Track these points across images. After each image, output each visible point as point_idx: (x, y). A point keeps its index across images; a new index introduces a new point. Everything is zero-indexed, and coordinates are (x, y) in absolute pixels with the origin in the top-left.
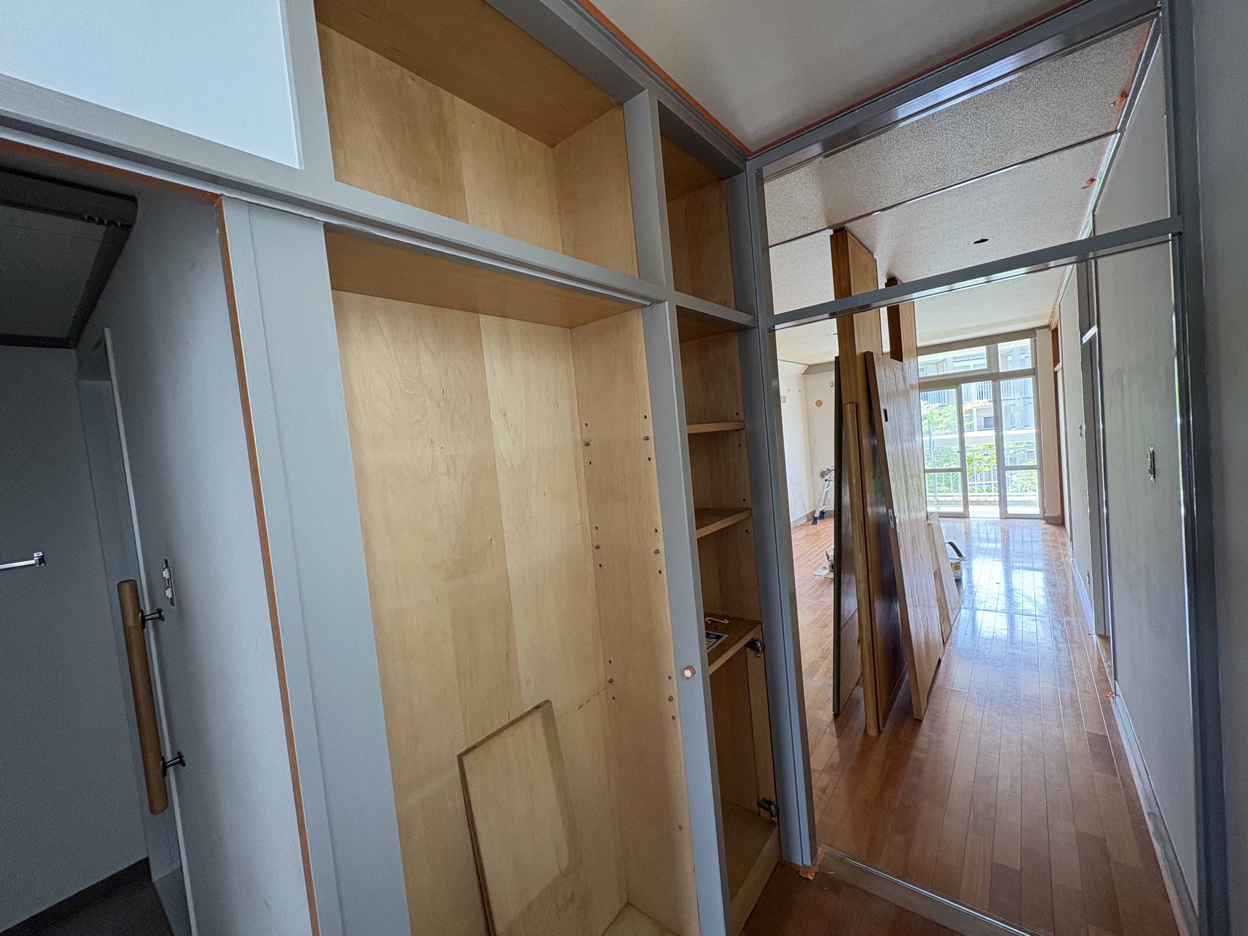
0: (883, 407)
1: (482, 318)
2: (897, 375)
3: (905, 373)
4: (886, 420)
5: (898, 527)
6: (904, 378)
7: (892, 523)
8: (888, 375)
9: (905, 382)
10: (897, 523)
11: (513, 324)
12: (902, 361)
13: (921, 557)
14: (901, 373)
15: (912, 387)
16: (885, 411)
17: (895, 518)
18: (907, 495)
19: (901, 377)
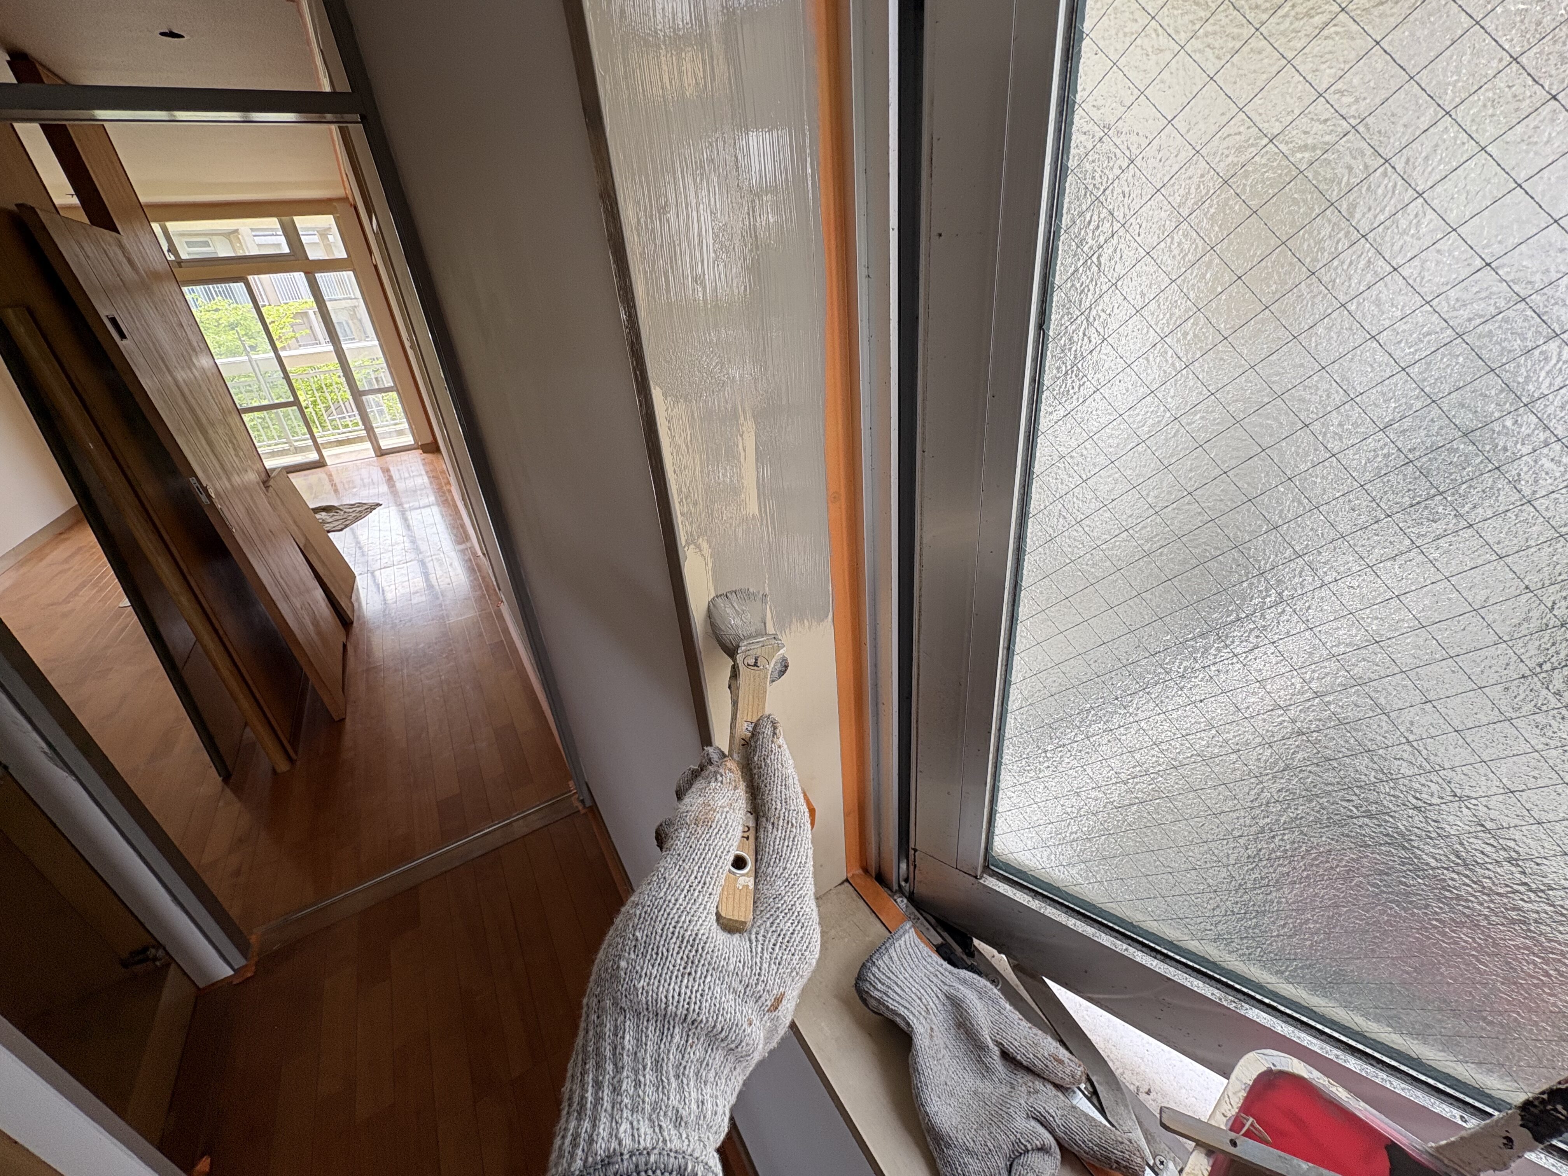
0: (104, 312)
3: (132, 252)
4: (122, 335)
5: (216, 501)
6: (130, 261)
7: (203, 497)
8: (88, 253)
9: (134, 267)
10: (213, 495)
14: (120, 251)
15: (156, 277)
16: (113, 321)
17: (205, 490)
18: (213, 451)
19: (123, 259)
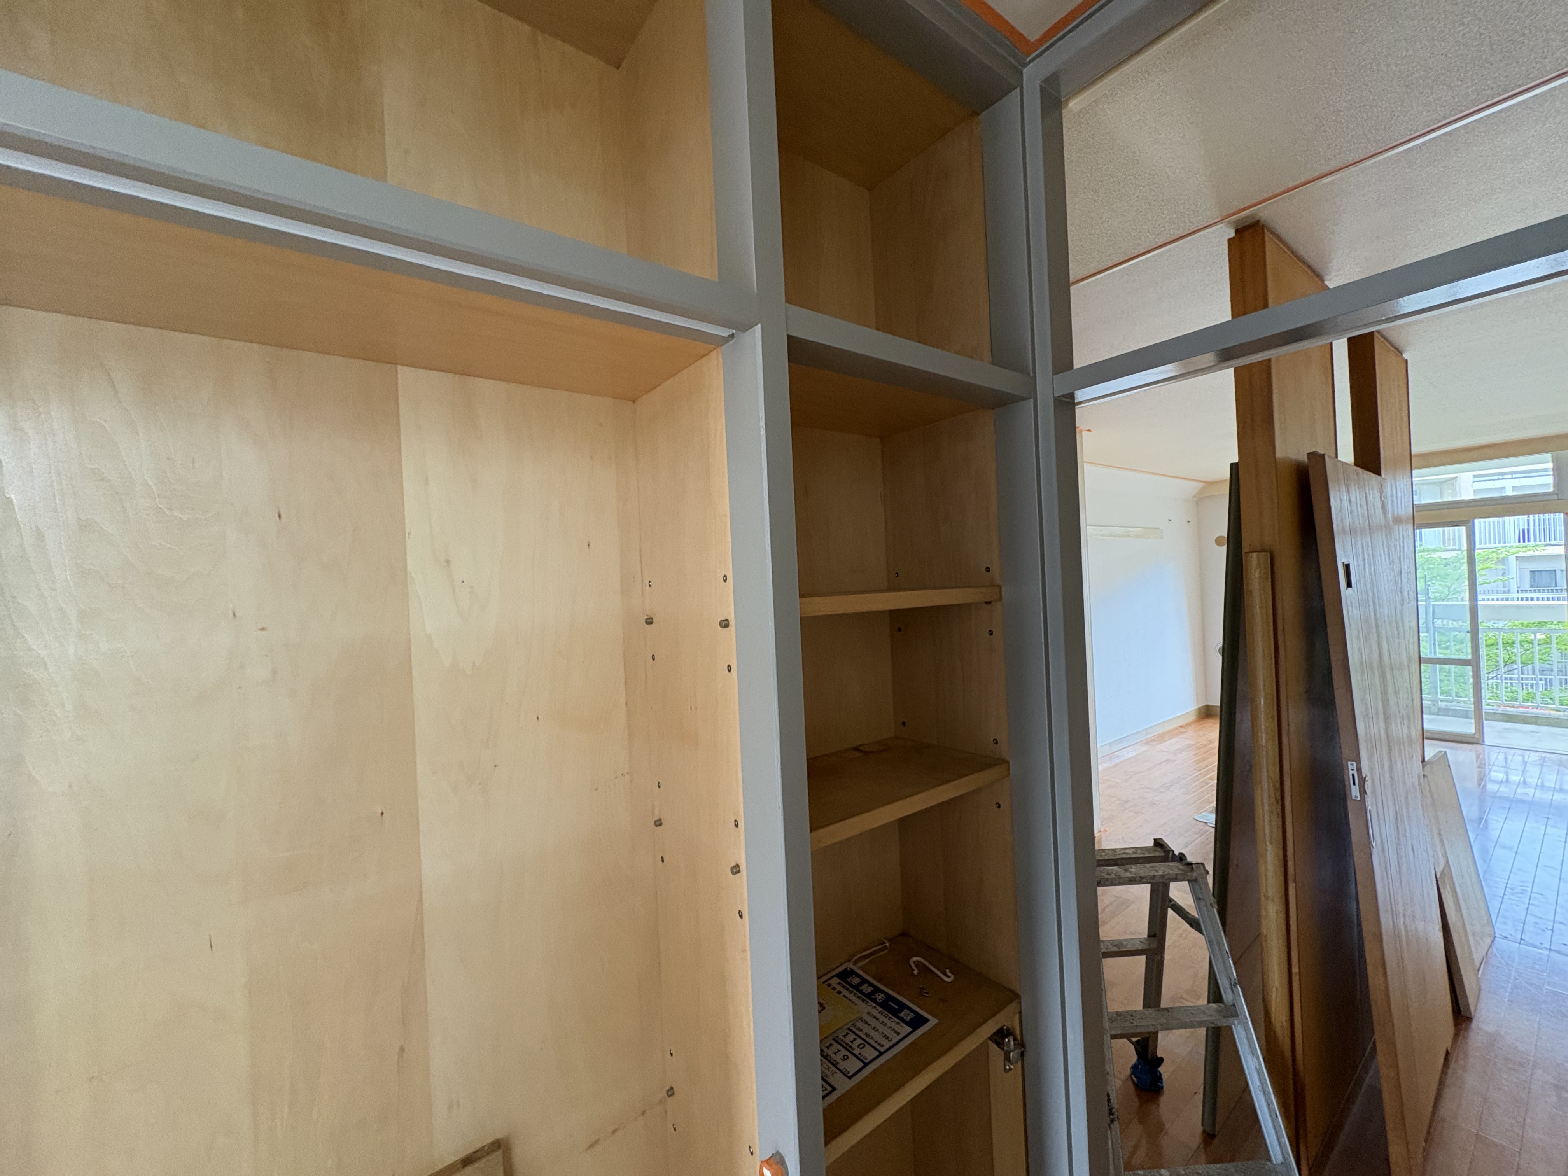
0: (1341, 560)
1: (405, 373)
2: (1370, 498)
3: (1386, 497)
4: (1349, 585)
6: (1383, 506)
8: (1353, 499)
9: (1385, 513)
11: (486, 387)
12: (1380, 474)
13: (1413, 849)
14: (1378, 495)
15: (1398, 520)
16: (1347, 568)
19: (1378, 504)
